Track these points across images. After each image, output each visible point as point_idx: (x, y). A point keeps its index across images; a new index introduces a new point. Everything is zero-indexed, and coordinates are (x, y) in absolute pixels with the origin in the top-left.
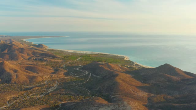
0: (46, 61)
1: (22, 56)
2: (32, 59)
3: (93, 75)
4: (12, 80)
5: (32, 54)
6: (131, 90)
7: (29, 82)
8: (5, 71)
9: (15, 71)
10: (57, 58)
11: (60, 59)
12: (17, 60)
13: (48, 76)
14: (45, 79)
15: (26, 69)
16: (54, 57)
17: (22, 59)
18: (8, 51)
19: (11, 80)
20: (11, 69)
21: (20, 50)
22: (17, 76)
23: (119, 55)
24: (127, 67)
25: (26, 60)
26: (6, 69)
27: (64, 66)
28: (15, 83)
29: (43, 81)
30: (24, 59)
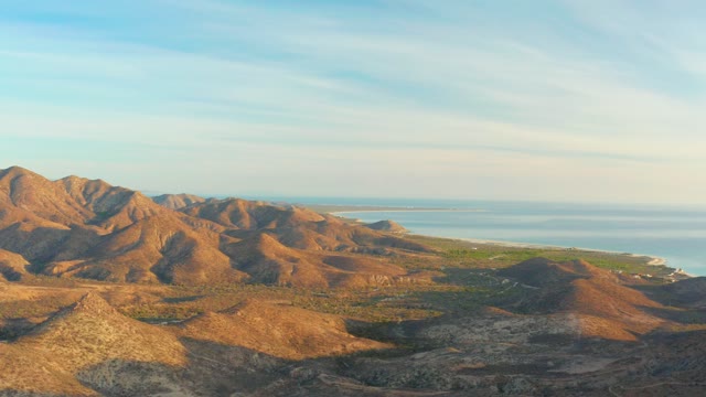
0: (390, 255)
1: (318, 240)
2: (349, 249)
3: (523, 285)
4: (281, 276)
5: (353, 240)
6: (612, 307)
7: (327, 285)
8: (264, 256)
9: (293, 260)
10: (427, 252)
11: (437, 254)
12: (303, 248)
13: (386, 278)
14: (374, 285)
15: (324, 262)
16: (418, 249)
17: (318, 248)
18: (278, 225)
19: (277, 276)
20: (280, 255)
21: (316, 226)
22: (295, 270)
23: (635, 255)
24: (643, 277)
25: (330, 250)
26: (266, 254)
27: (443, 268)
28: (289, 285)
29: (367, 288)
30: (324, 248)
